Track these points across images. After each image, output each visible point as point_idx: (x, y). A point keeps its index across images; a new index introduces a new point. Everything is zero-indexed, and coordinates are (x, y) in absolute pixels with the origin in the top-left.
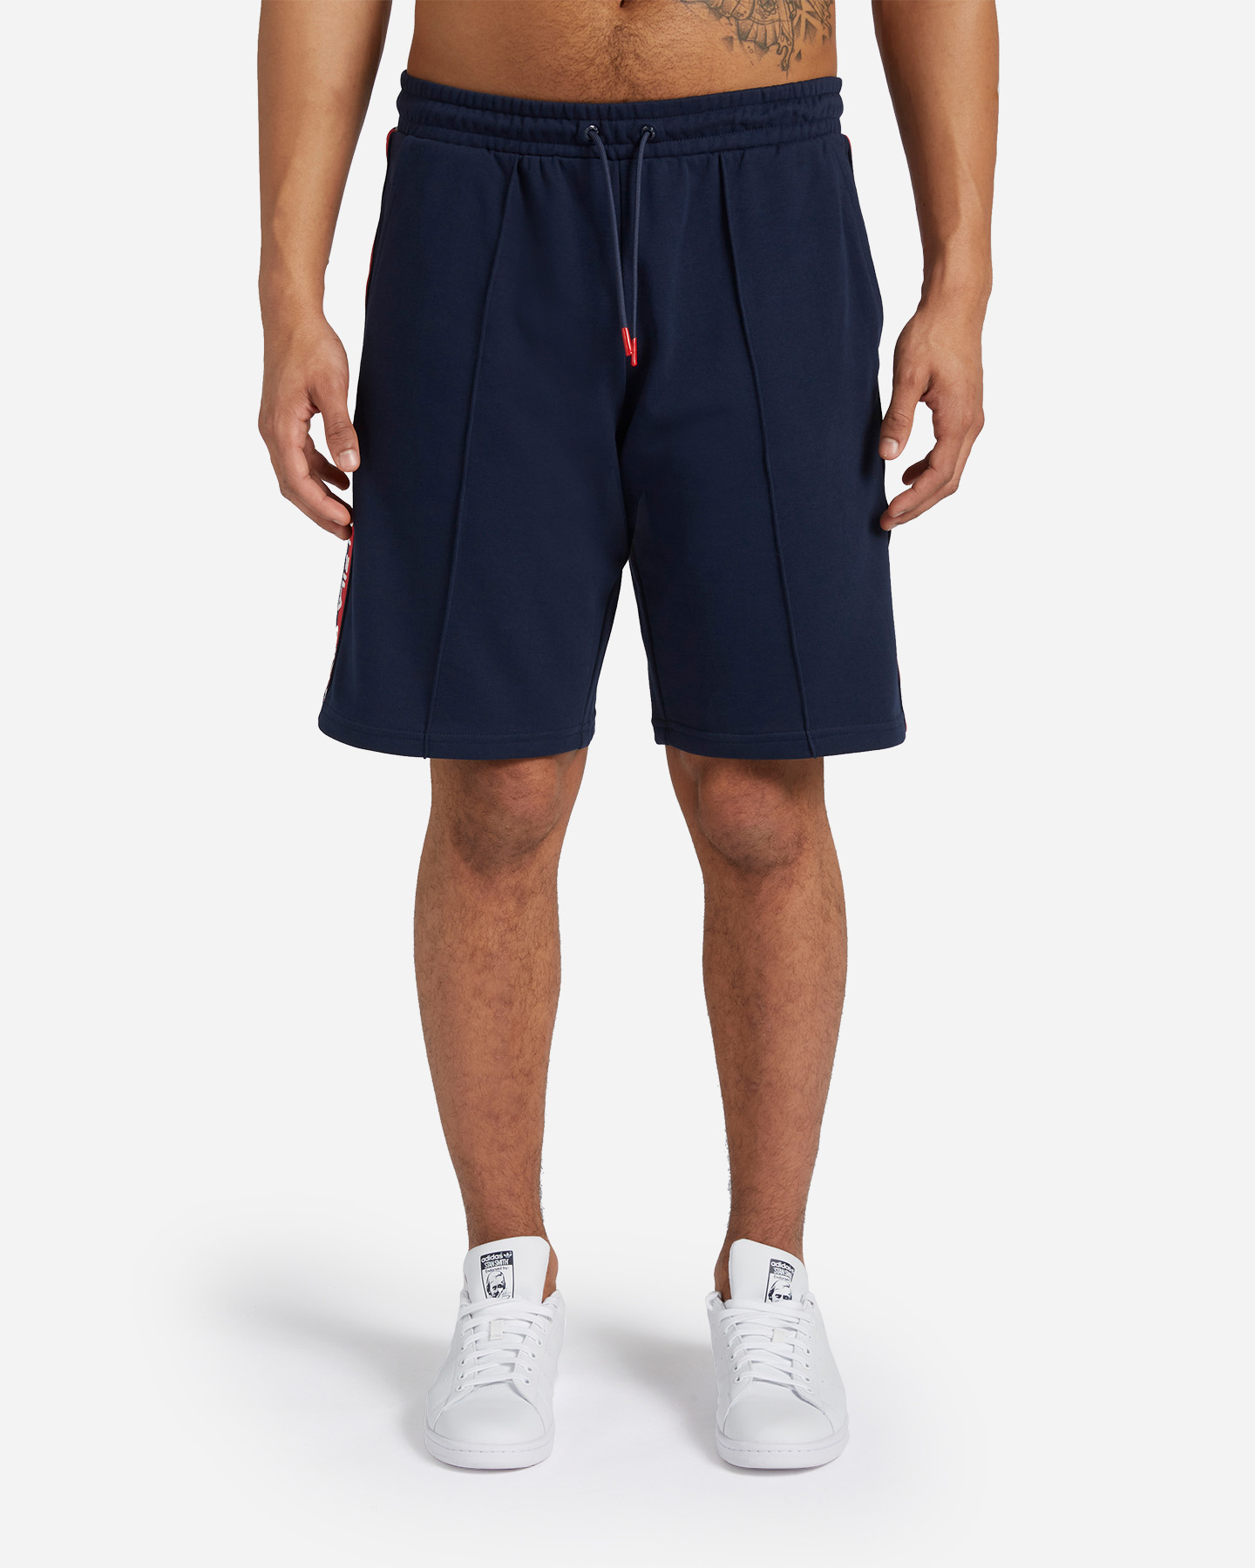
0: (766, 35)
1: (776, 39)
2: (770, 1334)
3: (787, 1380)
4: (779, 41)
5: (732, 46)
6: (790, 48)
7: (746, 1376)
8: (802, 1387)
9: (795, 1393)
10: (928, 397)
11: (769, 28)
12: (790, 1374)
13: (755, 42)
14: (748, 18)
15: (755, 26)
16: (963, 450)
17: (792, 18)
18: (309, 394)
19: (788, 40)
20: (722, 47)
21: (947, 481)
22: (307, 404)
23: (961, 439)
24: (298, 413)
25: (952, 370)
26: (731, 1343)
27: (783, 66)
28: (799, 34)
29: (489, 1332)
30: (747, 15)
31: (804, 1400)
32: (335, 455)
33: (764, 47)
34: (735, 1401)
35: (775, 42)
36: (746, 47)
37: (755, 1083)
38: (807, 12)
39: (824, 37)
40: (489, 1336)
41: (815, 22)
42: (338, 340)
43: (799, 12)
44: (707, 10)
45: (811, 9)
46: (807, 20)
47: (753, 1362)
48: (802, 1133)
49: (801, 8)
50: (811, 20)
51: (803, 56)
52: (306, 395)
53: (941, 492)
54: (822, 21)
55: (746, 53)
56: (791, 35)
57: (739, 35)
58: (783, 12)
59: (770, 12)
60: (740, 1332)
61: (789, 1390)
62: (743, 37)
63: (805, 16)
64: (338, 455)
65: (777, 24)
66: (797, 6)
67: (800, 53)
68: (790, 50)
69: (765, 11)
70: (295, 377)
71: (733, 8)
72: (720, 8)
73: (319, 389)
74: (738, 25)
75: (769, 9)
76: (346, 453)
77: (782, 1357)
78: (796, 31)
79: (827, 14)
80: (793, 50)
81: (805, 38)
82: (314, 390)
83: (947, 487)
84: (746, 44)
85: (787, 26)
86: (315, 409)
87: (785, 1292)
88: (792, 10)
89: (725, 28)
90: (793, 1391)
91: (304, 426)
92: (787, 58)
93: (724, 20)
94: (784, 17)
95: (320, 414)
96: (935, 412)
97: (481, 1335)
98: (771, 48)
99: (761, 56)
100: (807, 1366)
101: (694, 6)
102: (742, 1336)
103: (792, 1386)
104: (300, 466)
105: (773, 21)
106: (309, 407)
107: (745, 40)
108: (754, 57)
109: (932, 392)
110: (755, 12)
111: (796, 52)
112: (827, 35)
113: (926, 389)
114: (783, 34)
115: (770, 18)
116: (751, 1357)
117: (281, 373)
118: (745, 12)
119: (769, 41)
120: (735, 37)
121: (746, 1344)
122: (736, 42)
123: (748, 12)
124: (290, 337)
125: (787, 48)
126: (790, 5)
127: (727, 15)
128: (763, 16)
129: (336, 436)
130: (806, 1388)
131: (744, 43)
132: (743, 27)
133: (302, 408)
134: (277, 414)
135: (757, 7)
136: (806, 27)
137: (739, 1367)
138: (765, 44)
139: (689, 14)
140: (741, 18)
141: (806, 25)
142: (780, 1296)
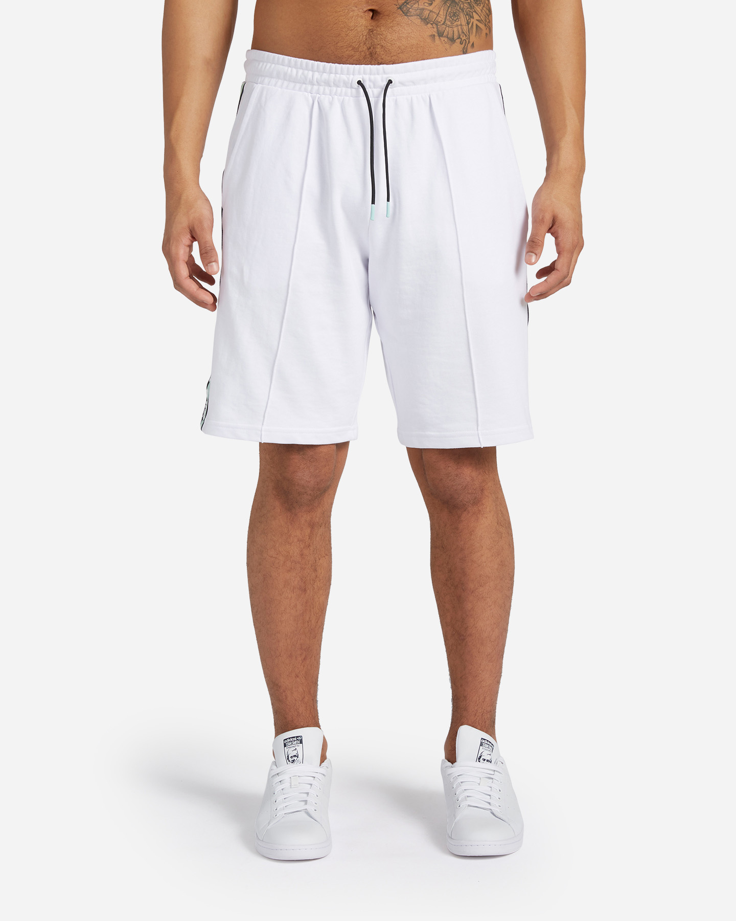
0: (453, 34)
1: (459, 35)
2: (478, 781)
3: (488, 806)
4: (461, 37)
5: (434, 40)
6: (467, 41)
7: (463, 804)
8: (496, 810)
9: (493, 814)
10: (552, 230)
11: (455, 29)
12: (489, 803)
13: (447, 37)
14: (443, 24)
15: (447, 28)
16: (573, 260)
17: (468, 23)
18: (190, 230)
19: (466, 36)
20: (429, 40)
21: (565, 277)
22: (189, 236)
23: (572, 253)
24: (184, 241)
25: (565, 214)
26: (455, 787)
27: (463, 51)
28: (472, 33)
29: (291, 783)
30: (442, 22)
31: (497, 817)
32: (205, 265)
33: (452, 40)
34: (458, 818)
35: (459, 38)
36: (442, 40)
37: (463, 635)
38: (477, 20)
39: (486, 34)
40: (291, 785)
41: (481, 26)
42: (207, 200)
43: (472, 20)
44: (420, 20)
45: (479, 18)
46: (477, 25)
47: (468, 796)
48: (492, 664)
49: (473, 18)
50: (479, 24)
51: (475, 45)
52: (189, 231)
53: (561, 285)
54: (485, 25)
55: (442, 43)
56: (468, 33)
57: (438, 33)
58: (463, 20)
59: (455, 20)
60: (460, 779)
61: (489, 812)
62: (441, 35)
63: (475, 22)
64: (207, 265)
65: (459, 27)
66: (471, 17)
67: (473, 44)
68: (467, 42)
69: (453, 20)
70: (182, 221)
71: (434, 19)
72: (427, 19)
73: (196, 228)
74: (437, 28)
75: (455, 19)
76: (211, 264)
77: (484, 794)
78: (470, 31)
79: (488, 21)
80: (469, 41)
81: (476, 35)
82: (193, 228)
83: (564, 282)
84: (442, 39)
85: (465, 28)
86: (194, 238)
87: (488, 758)
88: (468, 19)
89: (430, 30)
90: (491, 813)
91: (188, 249)
92: (466, 47)
93: (429, 25)
94: (464, 23)
95: (197, 242)
96: (556, 238)
97: (286, 785)
98: (456, 41)
99: (451, 45)
100: (499, 799)
101: (412, 18)
102: (461, 782)
103: (491, 809)
104: (184, 271)
105: (457, 26)
106: (190, 238)
107: (442, 36)
108: (447, 46)
109: (554, 227)
110: (447, 21)
111: (471, 43)
112: (488, 33)
113: (551, 225)
114: (463, 32)
115: (455, 24)
116: (466, 794)
117: (175, 218)
118: (441, 21)
119: (455, 37)
120: (436, 35)
121: (464, 787)
122: (437, 38)
123: (443, 20)
124: (180, 198)
125: (466, 41)
126: (467, 16)
127: (431, 23)
128: (452, 23)
129: (205, 255)
130: (498, 810)
131: (441, 38)
132: (440, 29)
133: (186, 239)
134: (171, 242)
135: (448, 18)
136: (477, 29)
137: (460, 799)
138: (453, 39)
139: (410, 22)
140: (439, 24)
141: (476, 27)
142: (484, 760)
